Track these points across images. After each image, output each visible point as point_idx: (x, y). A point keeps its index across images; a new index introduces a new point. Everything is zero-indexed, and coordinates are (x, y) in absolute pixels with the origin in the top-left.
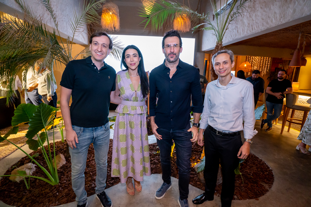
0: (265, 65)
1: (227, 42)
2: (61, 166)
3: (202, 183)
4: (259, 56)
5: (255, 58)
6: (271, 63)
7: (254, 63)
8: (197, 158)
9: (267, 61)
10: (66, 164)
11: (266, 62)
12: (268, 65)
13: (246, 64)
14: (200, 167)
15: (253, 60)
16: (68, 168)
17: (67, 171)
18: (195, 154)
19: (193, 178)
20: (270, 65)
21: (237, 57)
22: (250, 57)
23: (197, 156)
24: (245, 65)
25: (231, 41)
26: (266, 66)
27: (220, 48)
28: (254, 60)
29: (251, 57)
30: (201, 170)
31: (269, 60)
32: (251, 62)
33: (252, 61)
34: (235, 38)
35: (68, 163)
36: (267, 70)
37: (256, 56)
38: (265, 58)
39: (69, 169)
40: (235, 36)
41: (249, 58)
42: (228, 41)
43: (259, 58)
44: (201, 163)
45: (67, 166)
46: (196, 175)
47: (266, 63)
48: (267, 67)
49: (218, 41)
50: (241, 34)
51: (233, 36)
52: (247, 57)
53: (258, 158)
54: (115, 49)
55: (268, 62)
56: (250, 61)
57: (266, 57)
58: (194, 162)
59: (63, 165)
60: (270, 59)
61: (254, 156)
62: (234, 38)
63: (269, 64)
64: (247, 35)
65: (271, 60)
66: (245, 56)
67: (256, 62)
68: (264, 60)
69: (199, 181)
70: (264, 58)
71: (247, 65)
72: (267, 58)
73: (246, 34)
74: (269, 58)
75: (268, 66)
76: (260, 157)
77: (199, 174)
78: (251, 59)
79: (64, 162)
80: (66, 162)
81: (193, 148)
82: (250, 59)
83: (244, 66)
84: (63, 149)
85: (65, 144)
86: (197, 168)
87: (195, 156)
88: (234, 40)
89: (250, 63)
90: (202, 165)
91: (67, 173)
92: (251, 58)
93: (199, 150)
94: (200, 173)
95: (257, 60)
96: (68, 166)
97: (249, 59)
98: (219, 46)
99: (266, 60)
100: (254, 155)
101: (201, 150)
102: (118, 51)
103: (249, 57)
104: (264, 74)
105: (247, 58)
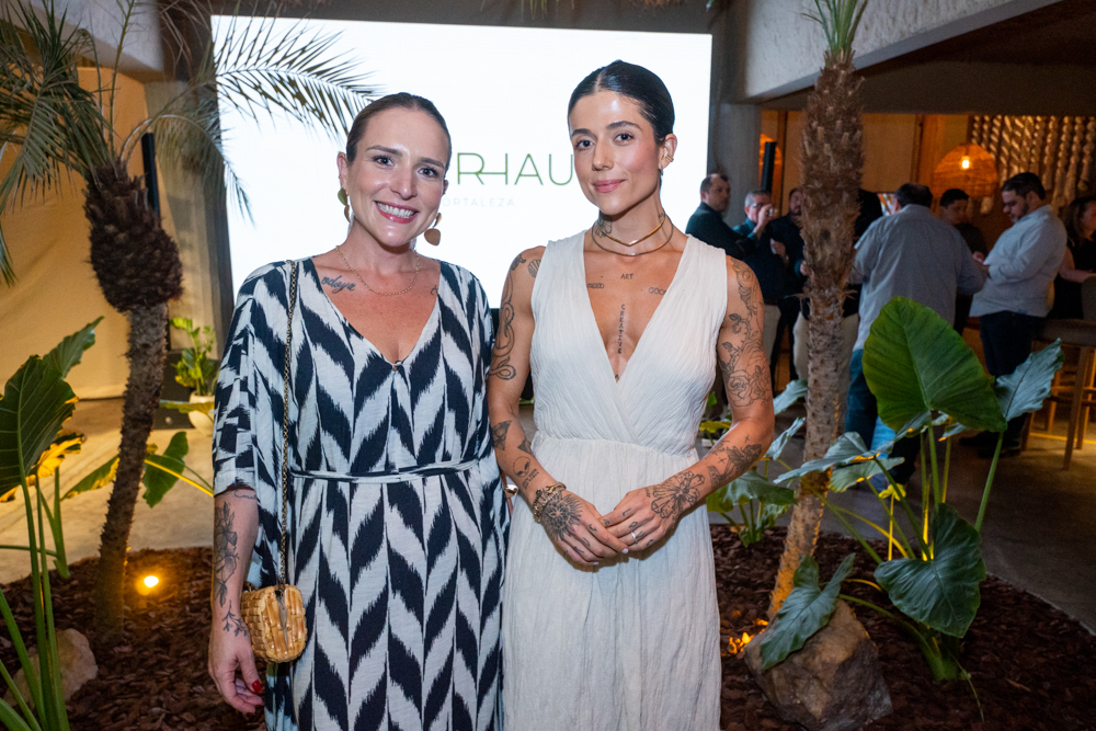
0: (1068, 158)
1: (870, 50)
2: (77, 688)
3: (787, 723)
4: (1034, 115)
5: (1013, 124)
7: (1011, 148)
8: (753, 612)
9: (1076, 139)
10: (100, 676)
11: (1071, 142)
12: (1081, 155)
13: (967, 154)
14: (776, 640)
15: (1006, 136)
16: (114, 698)
17: (111, 712)
18: (738, 595)
19: (742, 701)
20: (1092, 154)
21: (921, 125)
22: (987, 118)
23: (750, 605)
24: (966, 164)
25: (890, 46)
26: (1073, 160)
27: (840, 81)
28: (1012, 136)
29: (991, 121)
30: (781, 655)
31: (1085, 132)
32: (993, 148)
33: (1001, 138)
34: (912, 30)
35: (110, 674)
36: (1080, 185)
37: (1018, 112)
38: (1066, 120)
39: (119, 701)
40: (910, 19)
41: (986, 127)
42: (877, 45)
43: (1035, 122)
44: (776, 628)
45: (105, 690)
46: (752, 691)
47: (1074, 148)
48: (1079, 165)
49: (835, 50)
50: (943, 7)
51: (900, 18)
52: (972, 121)
53: (1049, 606)
54: (330, 96)
55: (1083, 142)
56: (990, 141)
57: (1073, 116)
58: (740, 635)
59: (83, 686)
60: (1090, 126)
61: (1025, 598)
62: (905, 28)
63: (1087, 150)
64: (969, 14)
66: (965, 117)
67: (1020, 145)
68: (1060, 132)
69: (768, 717)
70: (1061, 123)
71: (976, 164)
72: (1078, 120)
73: (966, 7)
74: (1085, 123)
75: (1085, 161)
76: (1059, 603)
77: (771, 680)
78: (996, 131)
79: (91, 672)
80: (96, 668)
81: (729, 571)
82: (991, 132)
83: (958, 168)
84: (68, 611)
85: (75, 582)
86: (757, 651)
87: (740, 606)
88: (907, 36)
89: (989, 150)
90: (783, 633)
91: (115, 718)
92: (993, 125)
93: (761, 576)
94: (775, 674)
95: (1022, 132)
96: (113, 688)
97: (982, 129)
98: (836, 74)
99: (1072, 133)
100: (1025, 593)
101: (766, 577)
102: (345, 101)
103: (983, 121)
104: (1062, 204)
105: (971, 128)
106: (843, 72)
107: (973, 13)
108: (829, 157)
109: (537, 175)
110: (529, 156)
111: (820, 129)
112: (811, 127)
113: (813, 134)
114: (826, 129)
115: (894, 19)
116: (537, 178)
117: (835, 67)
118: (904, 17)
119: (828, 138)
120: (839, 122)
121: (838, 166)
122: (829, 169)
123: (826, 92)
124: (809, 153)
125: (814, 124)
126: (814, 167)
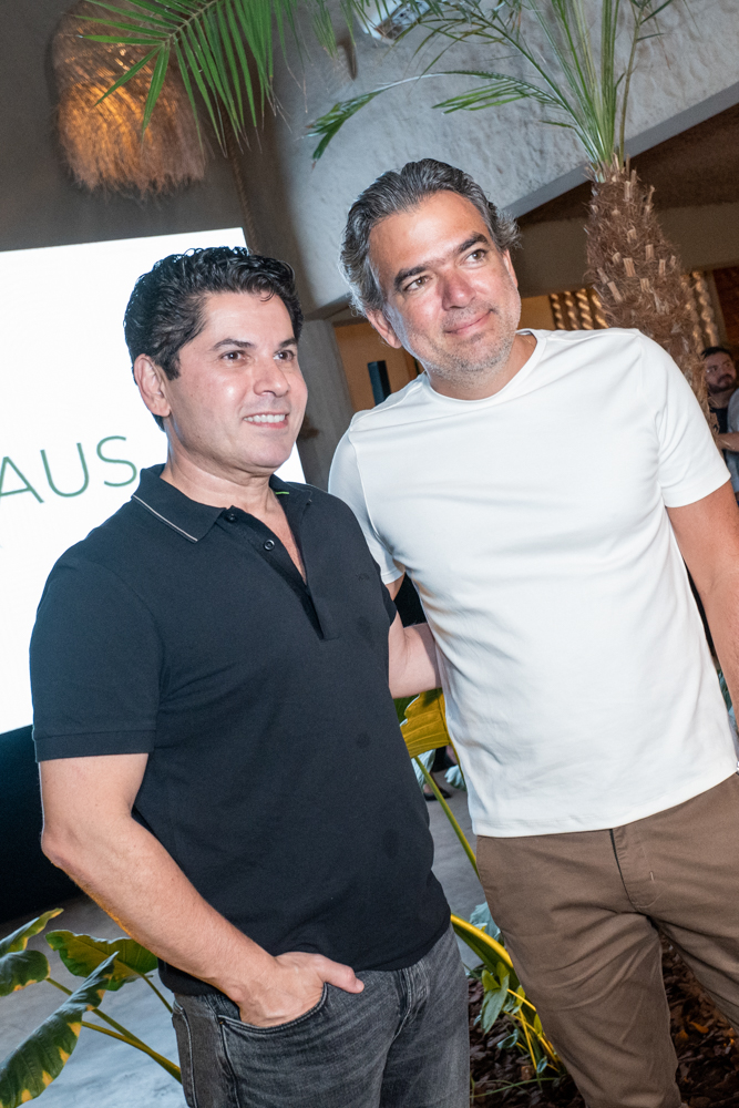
6: (720, 312)
20: (714, 320)
60: (699, 286)
63: (706, 316)
65: (708, 291)
75: (709, 331)
92: (580, 310)
106: (628, 183)
107: (659, 122)
108: (652, 295)
109: (29, 488)
110: (6, 460)
111: (626, 260)
112: (612, 263)
113: (619, 270)
114: (634, 258)
115: (541, 152)
116: (29, 494)
117: (614, 179)
118: (556, 145)
119: (642, 270)
120: (649, 248)
121: (666, 303)
122: (655, 311)
123: (616, 212)
124: (618, 297)
125: (616, 257)
126: (633, 313)
